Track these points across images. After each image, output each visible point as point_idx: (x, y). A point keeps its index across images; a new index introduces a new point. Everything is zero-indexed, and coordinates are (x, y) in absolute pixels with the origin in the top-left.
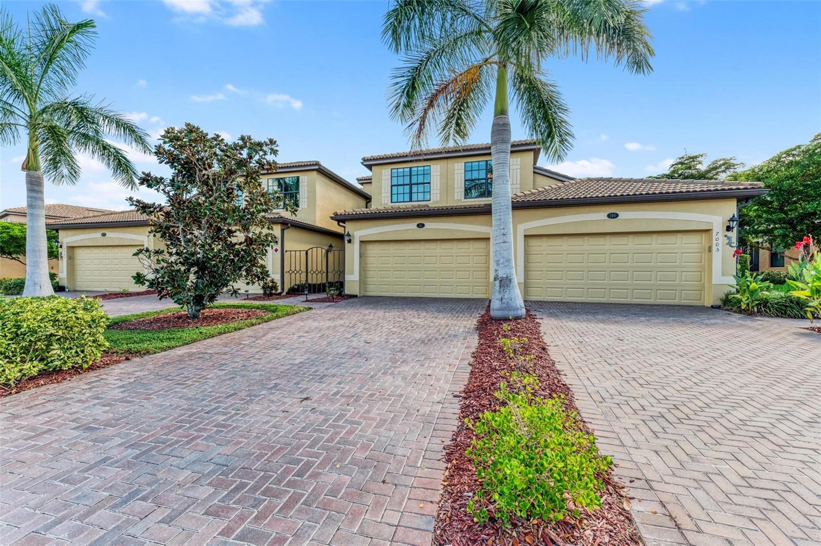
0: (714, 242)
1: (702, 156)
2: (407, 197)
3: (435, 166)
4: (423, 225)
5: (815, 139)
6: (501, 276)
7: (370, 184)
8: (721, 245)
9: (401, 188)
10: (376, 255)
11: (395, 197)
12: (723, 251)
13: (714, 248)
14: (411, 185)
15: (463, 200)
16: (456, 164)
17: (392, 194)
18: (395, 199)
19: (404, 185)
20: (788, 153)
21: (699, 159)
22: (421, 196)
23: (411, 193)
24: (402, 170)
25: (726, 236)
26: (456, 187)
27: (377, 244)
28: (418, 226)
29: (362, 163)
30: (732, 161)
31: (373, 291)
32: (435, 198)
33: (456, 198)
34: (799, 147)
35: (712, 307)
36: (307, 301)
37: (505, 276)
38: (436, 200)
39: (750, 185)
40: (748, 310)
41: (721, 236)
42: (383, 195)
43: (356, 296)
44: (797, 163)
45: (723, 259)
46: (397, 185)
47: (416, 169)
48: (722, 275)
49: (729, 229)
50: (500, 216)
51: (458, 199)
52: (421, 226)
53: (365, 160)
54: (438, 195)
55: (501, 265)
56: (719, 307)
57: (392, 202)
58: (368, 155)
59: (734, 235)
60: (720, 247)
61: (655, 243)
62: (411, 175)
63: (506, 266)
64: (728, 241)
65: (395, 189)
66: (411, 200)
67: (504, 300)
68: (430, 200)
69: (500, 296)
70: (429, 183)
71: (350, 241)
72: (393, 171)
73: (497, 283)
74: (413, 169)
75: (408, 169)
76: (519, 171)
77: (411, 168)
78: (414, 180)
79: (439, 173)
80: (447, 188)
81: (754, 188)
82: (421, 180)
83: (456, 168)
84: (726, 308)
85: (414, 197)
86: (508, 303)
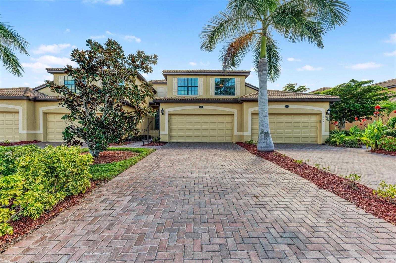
0: (322, 119)
1: (295, 84)
2: (186, 93)
3: (201, 78)
4: (202, 107)
5: (350, 82)
6: (265, 132)
7: (166, 85)
8: (324, 119)
9: (182, 88)
10: (176, 121)
11: (179, 92)
12: (325, 122)
13: (322, 121)
14: (188, 87)
15: (214, 96)
16: (211, 79)
17: (178, 91)
18: (179, 93)
19: (184, 86)
20: (340, 86)
21: (294, 86)
22: (193, 93)
23: (188, 91)
24: (184, 79)
25: (326, 116)
26: (211, 89)
27: (177, 116)
28: (200, 107)
29: (162, 73)
30: (305, 88)
31: (175, 139)
32: (200, 94)
33: (210, 95)
34: (344, 84)
35: (322, 144)
36: (143, 145)
37: (267, 132)
38: (201, 95)
39: (335, 97)
40: (339, 145)
41: (324, 116)
42: (173, 91)
43: (167, 143)
44: (343, 90)
45: (325, 126)
46: (181, 86)
47: (191, 79)
48: (325, 132)
49: (327, 113)
50: (264, 104)
51: (211, 95)
52: (201, 107)
53: (164, 72)
54: (202, 93)
55: (265, 127)
56: (324, 144)
57: (178, 95)
58: (166, 70)
59: (328, 116)
60: (324, 121)
61: (301, 118)
62: (188, 82)
63: (267, 127)
64: (326, 118)
65: (180, 88)
66: (188, 94)
67: (267, 143)
68: (198, 95)
69: (265, 141)
70: (198, 87)
71: (163, 114)
72: (179, 79)
73: (263, 135)
74: (189, 79)
75: (187, 79)
76: (239, 84)
77: (188, 78)
78: (190, 85)
79: (202, 82)
80: (206, 90)
81: (336, 98)
82: (193, 84)
83: (211, 80)
84: (328, 144)
85: (190, 93)
86: (269, 144)
